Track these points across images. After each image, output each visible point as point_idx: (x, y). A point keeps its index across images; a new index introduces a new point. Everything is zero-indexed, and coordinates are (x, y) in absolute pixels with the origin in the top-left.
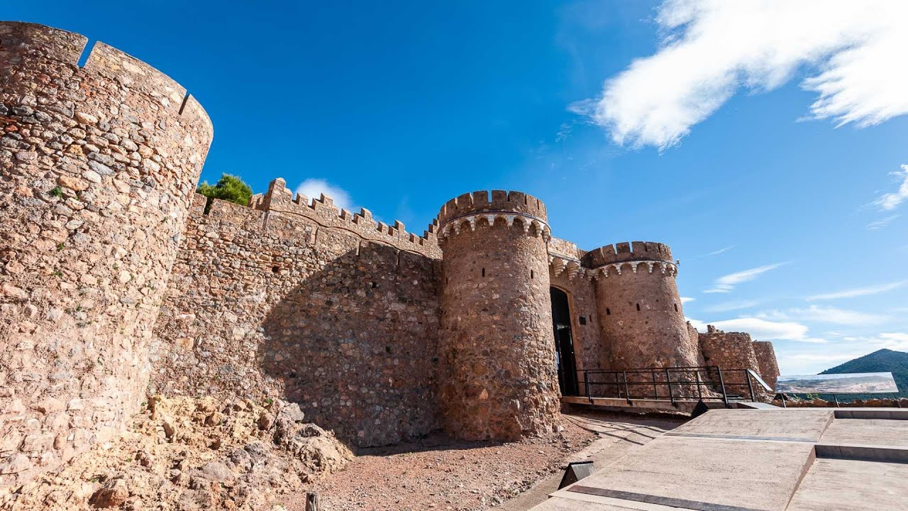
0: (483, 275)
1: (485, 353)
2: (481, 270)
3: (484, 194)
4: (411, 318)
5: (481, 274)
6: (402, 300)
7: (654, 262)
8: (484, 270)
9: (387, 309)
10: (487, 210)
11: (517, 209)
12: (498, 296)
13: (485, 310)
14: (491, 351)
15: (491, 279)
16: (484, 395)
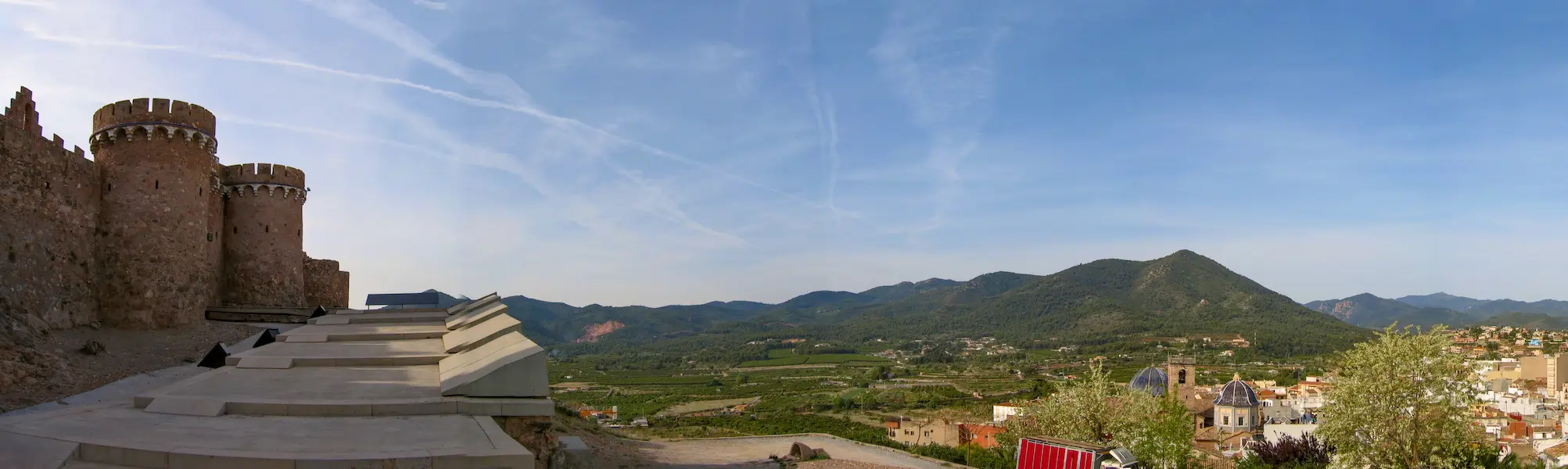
0: (157, 187)
1: (153, 261)
2: (155, 182)
3: (165, 102)
4: (74, 221)
5: (155, 185)
6: (68, 203)
7: (290, 188)
8: (157, 182)
9: (57, 210)
10: (167, 122)
11: (196, 125)
12: (169, 209)
13: (155, 221)
14: (159, 259)
15: (164, 193)
16: (149, 294)
